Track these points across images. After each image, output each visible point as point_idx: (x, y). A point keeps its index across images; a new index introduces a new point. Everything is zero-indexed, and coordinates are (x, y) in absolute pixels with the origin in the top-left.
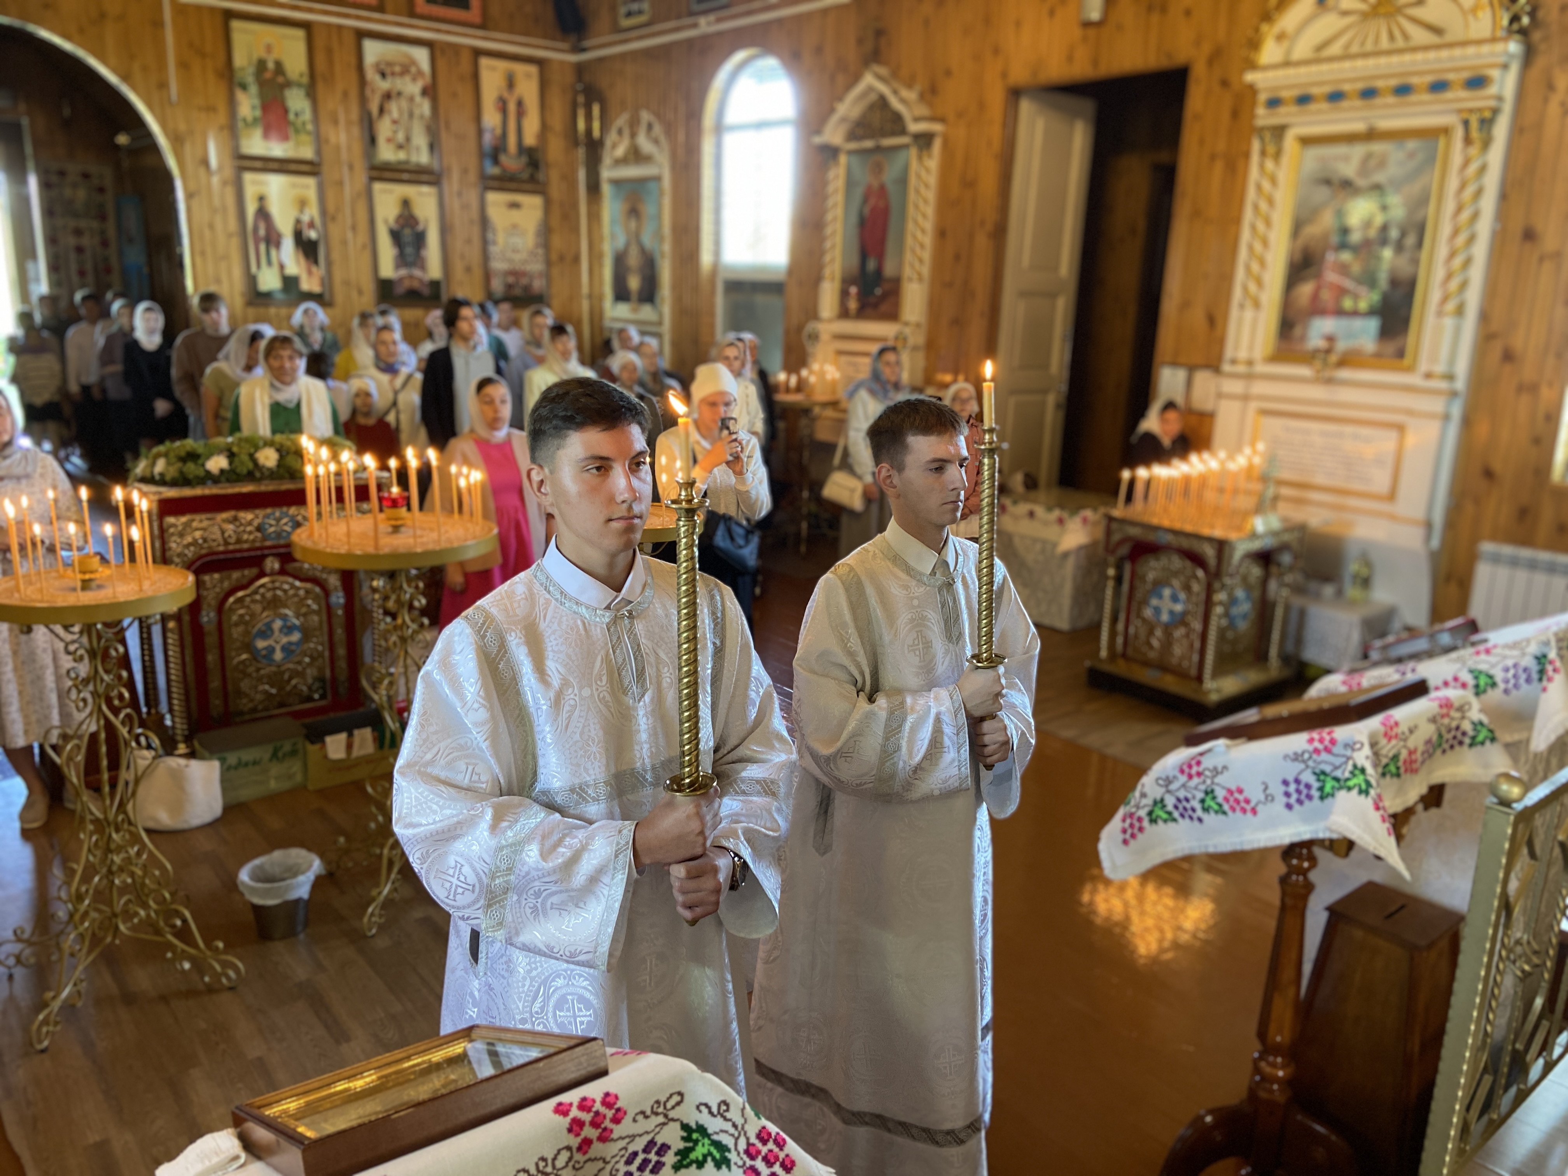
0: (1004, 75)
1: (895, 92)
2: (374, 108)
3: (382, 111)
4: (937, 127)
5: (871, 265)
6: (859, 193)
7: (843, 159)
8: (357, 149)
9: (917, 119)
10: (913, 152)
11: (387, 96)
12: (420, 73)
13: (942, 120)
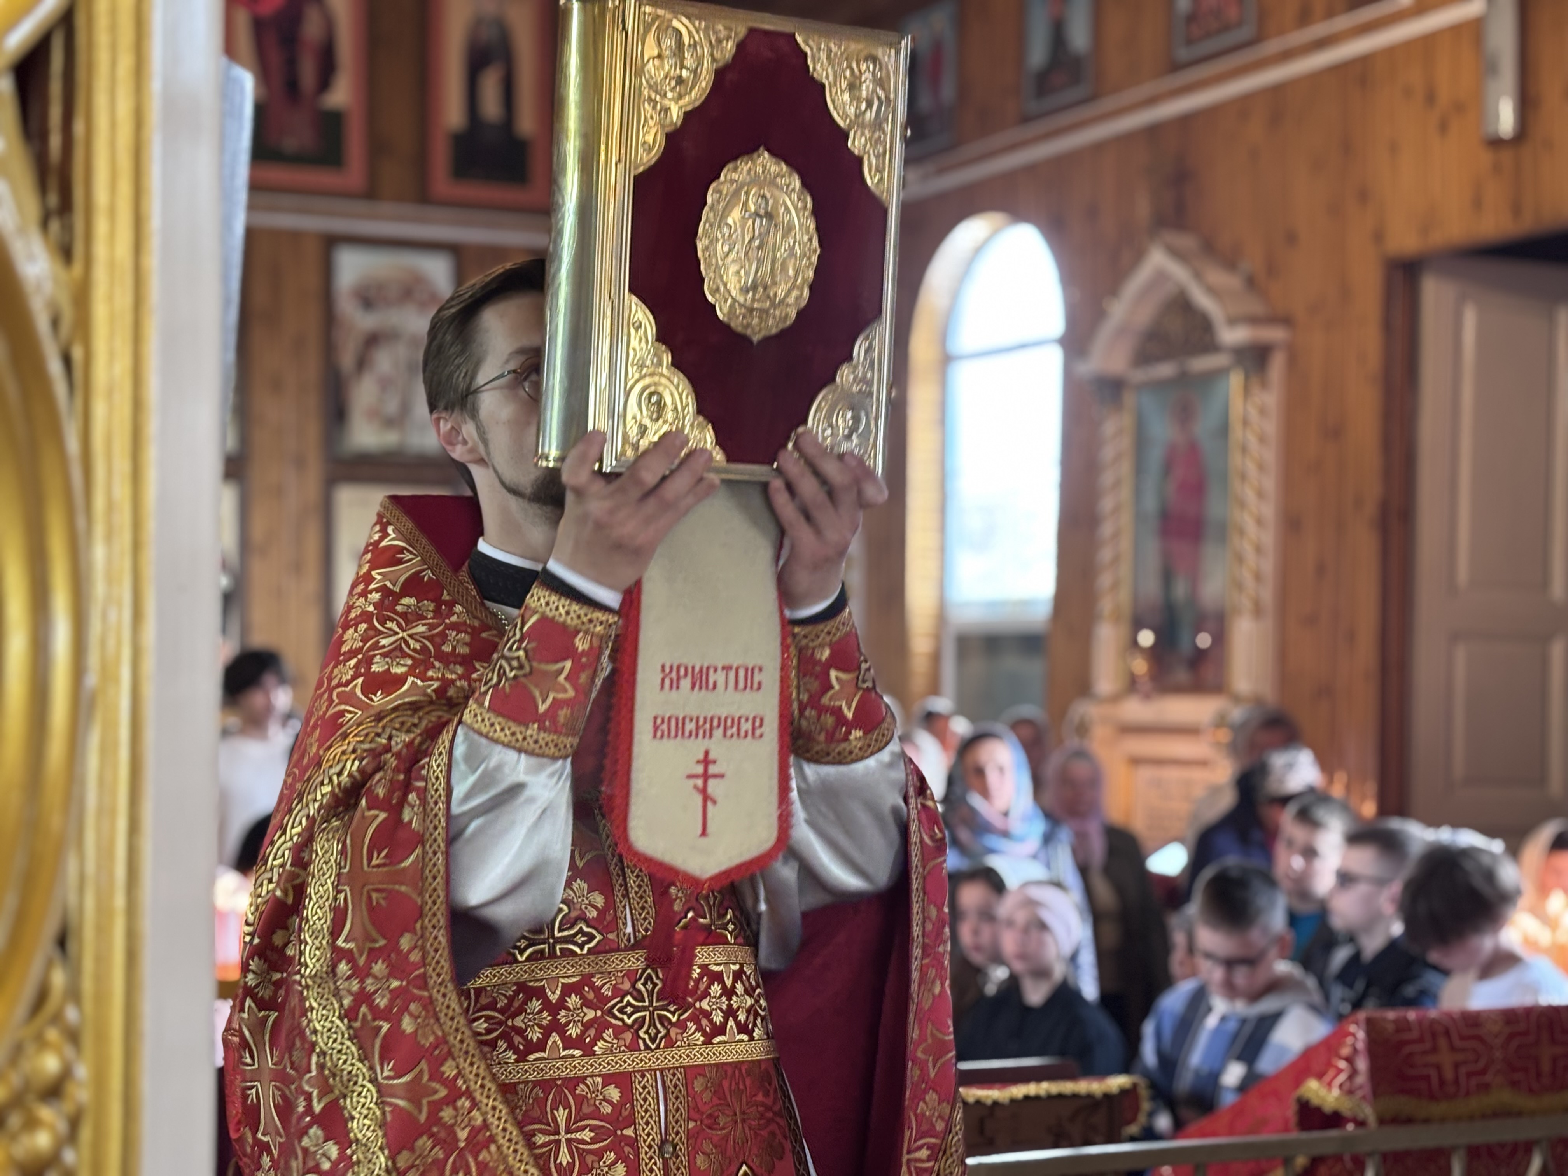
0: (1379, 236)
1: (1198, 275)
2: (347, 360)
3: (362, 363)
4: (1275, 334)
5: (1180, 590)
6: (1156, 456)
7: (1129, 399)
8: (313, 430)
9: (1233, 321)
10: (1235, 381)
11: (373, 340)
12: (433, 297)
13: (1286, 320)
